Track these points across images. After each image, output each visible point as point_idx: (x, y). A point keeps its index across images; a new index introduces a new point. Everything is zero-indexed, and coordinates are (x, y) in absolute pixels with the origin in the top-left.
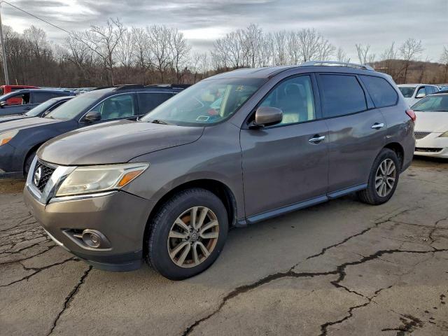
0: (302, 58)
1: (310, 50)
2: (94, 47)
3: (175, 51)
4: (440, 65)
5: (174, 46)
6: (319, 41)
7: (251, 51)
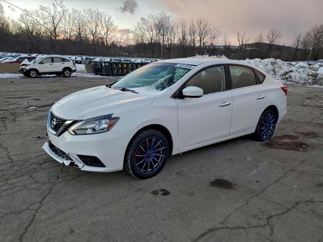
0: (199, 38)
1: (204, 33)
2: (42, 22)
3: (105, 29)
5: (104, 25)
6: (211, 27)
7: (162, 31)
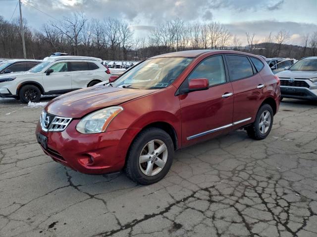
0: (210, 41)
1: (215, 36)
2: (65, 31)
3: (123, 35)
4: (299, 47)
5: (121, 32)
6: (222, 30)
7: (176, 35)
